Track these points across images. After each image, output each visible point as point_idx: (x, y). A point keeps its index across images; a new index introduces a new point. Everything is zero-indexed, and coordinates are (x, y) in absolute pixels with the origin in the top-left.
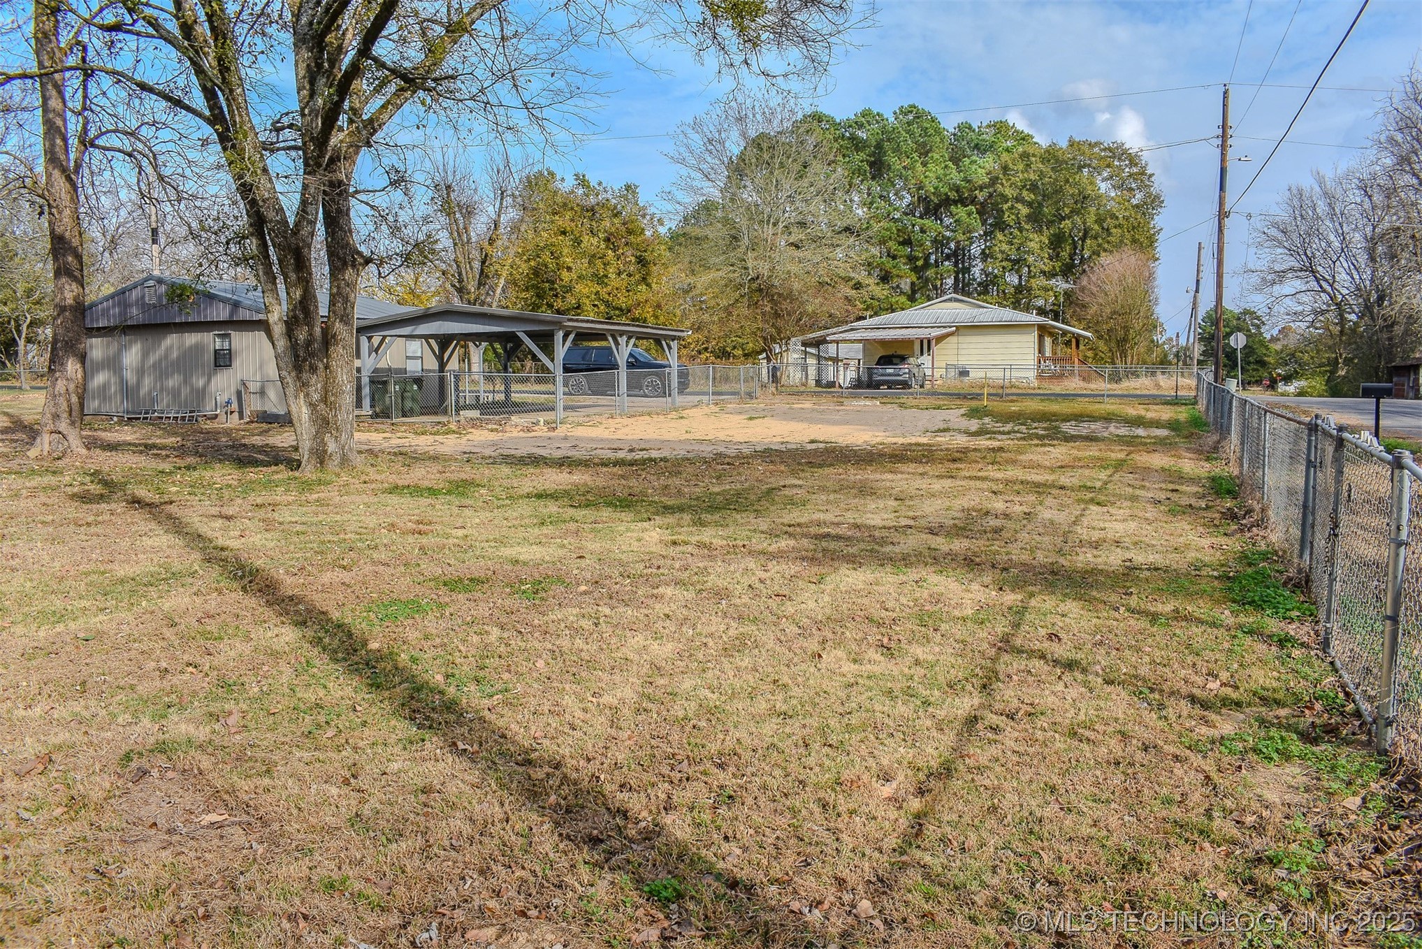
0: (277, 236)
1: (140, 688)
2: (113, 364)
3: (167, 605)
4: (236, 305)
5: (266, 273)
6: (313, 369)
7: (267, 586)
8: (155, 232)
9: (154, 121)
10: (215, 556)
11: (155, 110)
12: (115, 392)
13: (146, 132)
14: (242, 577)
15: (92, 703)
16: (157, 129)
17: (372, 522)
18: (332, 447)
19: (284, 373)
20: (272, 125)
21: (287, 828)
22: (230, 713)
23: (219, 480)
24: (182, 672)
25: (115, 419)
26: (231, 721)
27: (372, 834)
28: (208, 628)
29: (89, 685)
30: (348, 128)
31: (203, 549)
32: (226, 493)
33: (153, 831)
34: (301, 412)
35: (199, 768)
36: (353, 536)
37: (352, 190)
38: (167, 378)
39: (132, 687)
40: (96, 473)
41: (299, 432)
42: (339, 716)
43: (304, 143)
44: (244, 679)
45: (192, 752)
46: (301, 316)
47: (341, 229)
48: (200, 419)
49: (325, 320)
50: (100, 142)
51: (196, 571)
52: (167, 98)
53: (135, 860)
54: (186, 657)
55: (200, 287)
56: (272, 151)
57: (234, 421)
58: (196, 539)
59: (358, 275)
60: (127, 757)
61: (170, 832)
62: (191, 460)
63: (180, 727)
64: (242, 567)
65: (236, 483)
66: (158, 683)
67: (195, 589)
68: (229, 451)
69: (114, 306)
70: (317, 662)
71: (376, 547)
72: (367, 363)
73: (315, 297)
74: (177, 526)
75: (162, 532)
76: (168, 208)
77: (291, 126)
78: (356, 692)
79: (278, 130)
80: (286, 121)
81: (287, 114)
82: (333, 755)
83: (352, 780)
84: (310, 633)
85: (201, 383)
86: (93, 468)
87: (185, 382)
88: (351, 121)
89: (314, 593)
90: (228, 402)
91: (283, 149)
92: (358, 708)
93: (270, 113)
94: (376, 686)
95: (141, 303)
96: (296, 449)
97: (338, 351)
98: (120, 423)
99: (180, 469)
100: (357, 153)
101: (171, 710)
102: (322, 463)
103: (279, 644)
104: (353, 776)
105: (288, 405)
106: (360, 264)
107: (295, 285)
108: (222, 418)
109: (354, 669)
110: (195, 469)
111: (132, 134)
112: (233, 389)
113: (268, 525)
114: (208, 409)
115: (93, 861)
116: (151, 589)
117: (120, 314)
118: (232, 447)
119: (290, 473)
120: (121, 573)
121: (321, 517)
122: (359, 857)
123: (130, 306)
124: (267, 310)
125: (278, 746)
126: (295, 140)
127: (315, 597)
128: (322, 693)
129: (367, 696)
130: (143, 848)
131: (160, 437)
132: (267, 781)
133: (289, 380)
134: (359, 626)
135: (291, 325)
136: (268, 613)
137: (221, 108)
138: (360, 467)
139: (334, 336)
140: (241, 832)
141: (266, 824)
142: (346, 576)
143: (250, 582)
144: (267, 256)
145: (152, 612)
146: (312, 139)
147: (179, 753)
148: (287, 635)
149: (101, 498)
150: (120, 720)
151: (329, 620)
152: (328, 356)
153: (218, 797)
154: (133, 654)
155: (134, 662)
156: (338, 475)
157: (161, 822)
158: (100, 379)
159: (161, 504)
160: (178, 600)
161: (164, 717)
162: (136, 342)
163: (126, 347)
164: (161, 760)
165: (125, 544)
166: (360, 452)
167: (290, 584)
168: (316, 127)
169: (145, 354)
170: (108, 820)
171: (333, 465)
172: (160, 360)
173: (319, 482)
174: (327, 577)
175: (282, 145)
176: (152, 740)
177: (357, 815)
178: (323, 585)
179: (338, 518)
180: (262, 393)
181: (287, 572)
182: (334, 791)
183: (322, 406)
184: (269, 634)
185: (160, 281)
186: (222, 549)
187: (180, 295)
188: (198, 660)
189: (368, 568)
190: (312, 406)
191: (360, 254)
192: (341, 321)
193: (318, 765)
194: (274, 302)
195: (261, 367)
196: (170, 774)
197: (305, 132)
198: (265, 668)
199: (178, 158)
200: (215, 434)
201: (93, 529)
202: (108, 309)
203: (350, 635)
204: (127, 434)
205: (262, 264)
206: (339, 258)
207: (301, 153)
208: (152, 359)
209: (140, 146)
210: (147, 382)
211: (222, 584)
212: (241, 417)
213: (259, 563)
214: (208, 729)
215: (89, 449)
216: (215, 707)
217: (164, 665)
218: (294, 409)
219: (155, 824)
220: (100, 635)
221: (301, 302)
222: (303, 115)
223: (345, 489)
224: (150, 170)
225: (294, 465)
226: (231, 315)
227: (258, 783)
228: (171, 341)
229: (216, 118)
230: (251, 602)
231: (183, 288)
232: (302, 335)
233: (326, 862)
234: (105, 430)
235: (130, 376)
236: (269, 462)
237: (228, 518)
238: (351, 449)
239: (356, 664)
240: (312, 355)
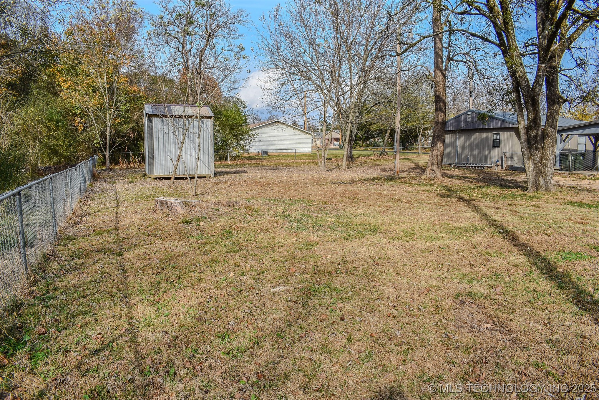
0: (525, 92)
1: (462, 270)
2: (453, 145)
3: (474, 240)
4: (503, 121)
5: (519, 108)
6: (537, 148)
7: (513, 238)
8: (471, 92)
9: (476, 48)
10: (492, 223)
11: (476, 44)
12: (453, 156)
13: (472, 53)
14: (503, 233)
15: (445, 272)
16: (477, 51)
17: (560, 216)
18: (542, 182)
19: (524, 150)
20: (525, 44)
21: (519, 337)
22: (497, 286)
23: (493, 193)
24: (479, 267)
25: (452, 166)
26: (498, 289)
27: (557, 349)
28: (489, 251)
29: (444, 266)
30: (559, 42)
31: (487, 220)
32: (496, 198)
33: (466, 325)
34: (530, 166)
35: (484, 305)
36: (551, 222)
37: (559, 69)
38: (473, 151)
39: (460, 269)
40: (446, 186)
41: (528, 175)
42: (543, 296)
43: (539, 51)
44: (503, 274)
45: (482, 299)
46: (533, 126)
47: (554, 87)
48: (485, 168)
49: (544, 127)
50: (454, 58)
51: (484, 228)
52: (482, 38)
53: (459, 334)
54: (480, 261)
55: (491, 114)
56: (524, 56)
57: (499, 169)
58: (485, 216)
59: (560, 107)
60: (457, 295)
61: (472, 327)
62: (481, 184)
63: (478, 288)
64: (503, 229)
65: (500, 194)
66: (470, 270)
67: (484, 235)
68: (497, 181)
69: (455, 122)
70: (534, 272)
71: (562, 227)
72: (560, 146)
73: (540, 117)
74: (477, 210)
75: (471, 211)
76: (478, 82)
77: (532, 44)
78: (551, 288)
79: (526, 47)
80: (530, 42)
81: (531, 39)
82: (541, 312)
83: (548, 325)
84: (532, 260)
85: (487, 153)
86: (444, 184)
87: (480, 152)
88: (560, 39)
89: (534, 243)
90: (497, 161)
91: (529, 54)
92: (552, 295)
93: (523, 40)
94: (560, 287)
95: (466, 121)
96: (526, 182)
97: (548, 141)
98: (454, 167)
99: (477, 187)
100: (562, 53)
101: (474, 281)
102: (537, 189)
103: (518, 262)
104: (549, 323)
105: (524, 164)
106: (561, 102)
107: (531, 112)
108: (494, 168)
109: (551, 278)
110: (483, 187)
111: (467, 54)
112: (499, 156)
113: (514, 213)
114: (489, 164)
115: (444, 330)
116: (467, 233)
117: (457, 125)
118: (498, 180)
119: (523, 192)
120: (456, 226)
121: (536, 212)
122: (550, 357)
123: (461, 122)
124: (519, 123)
125: (517, 303)
126: (534, 50)
127: (534, 245)
128: (536, 286)
129: (556, 291)
130: (463, 330)
131: (469, 174)
132: (511, 316)
133: (526, 153)
134: (554, 260)
135: (528, 129)
136: (514, 249)
137: (504, 40)
138: (554, 192)
139: (547, 134)
140: (500, 334)
141: (510, 333)
142: (547, 238)
143: (506, 235)
144: (520, 101)
145: (468, 242)
146: (542, 49)
147: (477, 298)
148: (522, 259)
149: (448, 196)
150: (455, 281)
151: (540, 256)
152: (544, 143)
153: (491, 318)
154: (460, 256)
155: (460, 260)
156: (544, 195)
157: (469, 322)
158: (448, 150)
159: (471, 200)
160: (477, 239)
161: (471, 283)
162: (462, 136)
163: (459, 138)
164: (470, 299)
165: (457, 214)
166: (554, 185)
167: (523, 239)
168: (545, 43)
169: (465, 141)
170: (449, 316)
171: (542, 190)
172: (471, 144)
173: (536, 197)
174: (539, 238)
175: (528, 53)
176: (467, 291)
177: (550, 340)
178: (538, 241)
179: (544, 213)
180: (512, 158)
181: (522, 234)
182: (540, 327)
183: (539, 164)
184: (514, 258)
185: (473, 112)
186: (495, 221)
187: (483, 118)
188: (485, 263)
189: (558, 236)
190: (535, 164)
191: (562, 98)
192: (551, 128)
193: (533, 315)
194: (521, 119)
195: (512, 147)
196: (473, 305)
197: (540, 46)
198: (512, 271)
199: (484, 62)
200: (491, 174)
201: (445, 208)
202: (453, 123)
203: (549, 264)
204: (457, 172)
205: (518, 104)
206: (552, 100)
207: (537, 55)
208: (468, 143)
209: (469, 58)
210: (466, 152)
211: (495, 235)
212: (502, 168)
213: (510, 228)
214: (488, 291)
215: (443, 177)
216: (492, 283)
217: (472, 263)
218: (527, 165)
219: (466, 323)
220: (448, 248)
221: (533, 120)
222: (539, 39)
223: (547, 201)
224: (473, 68)
225: (525, 189)
226: (501, 125)
227: (508, 316)
228: (476, 136)
229: (501, 44)
230: (507, 243)
231: (484, 114)
232: (533, 134)
233: (536, 355)
234: (448, 170)
235: (459, 149)
236: (513, 187)
237: (497, 208)
238: (551, 184)
239: (552, 276)
240: (537, 142)
